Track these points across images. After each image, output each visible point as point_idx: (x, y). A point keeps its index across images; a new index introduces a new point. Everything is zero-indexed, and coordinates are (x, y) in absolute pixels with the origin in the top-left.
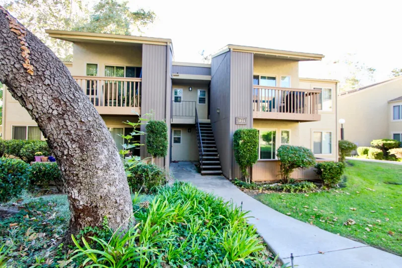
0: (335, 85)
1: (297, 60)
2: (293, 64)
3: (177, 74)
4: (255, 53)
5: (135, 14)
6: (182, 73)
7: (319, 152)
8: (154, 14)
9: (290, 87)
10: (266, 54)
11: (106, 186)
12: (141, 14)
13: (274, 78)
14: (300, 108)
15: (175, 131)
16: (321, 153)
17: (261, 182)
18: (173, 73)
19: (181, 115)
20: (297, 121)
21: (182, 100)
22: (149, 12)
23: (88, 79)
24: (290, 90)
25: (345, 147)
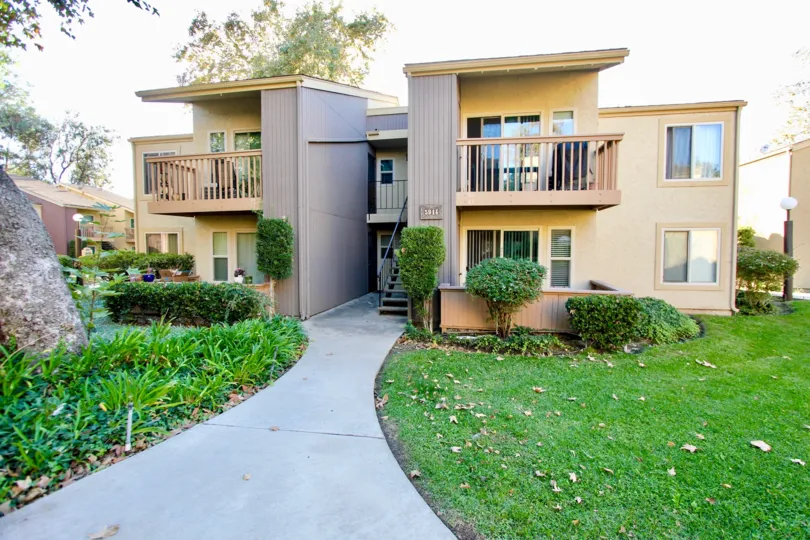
0: (732, 114)
1: (597, 70)
2: (583, 80)
3: (376, 132)
4: (458, 72)
5: (351, 26)
6: (384, 129)
7: (681, 277)
8: (383, 19)
9: (575, 134)
10: (482, 70)
11: (8, 298)
12: (361, 24)
13: (536, 118)
14: (575, 178)
15: (382, 236)
16: (686, 280)
17: (458, 330)
18: (369, 130)
19: (389, 206)
20: (591, 208)
21: (394, 178)
22: (375, 18)
23: (216, 157)
24: (560, 141)
25: (758, 266)
